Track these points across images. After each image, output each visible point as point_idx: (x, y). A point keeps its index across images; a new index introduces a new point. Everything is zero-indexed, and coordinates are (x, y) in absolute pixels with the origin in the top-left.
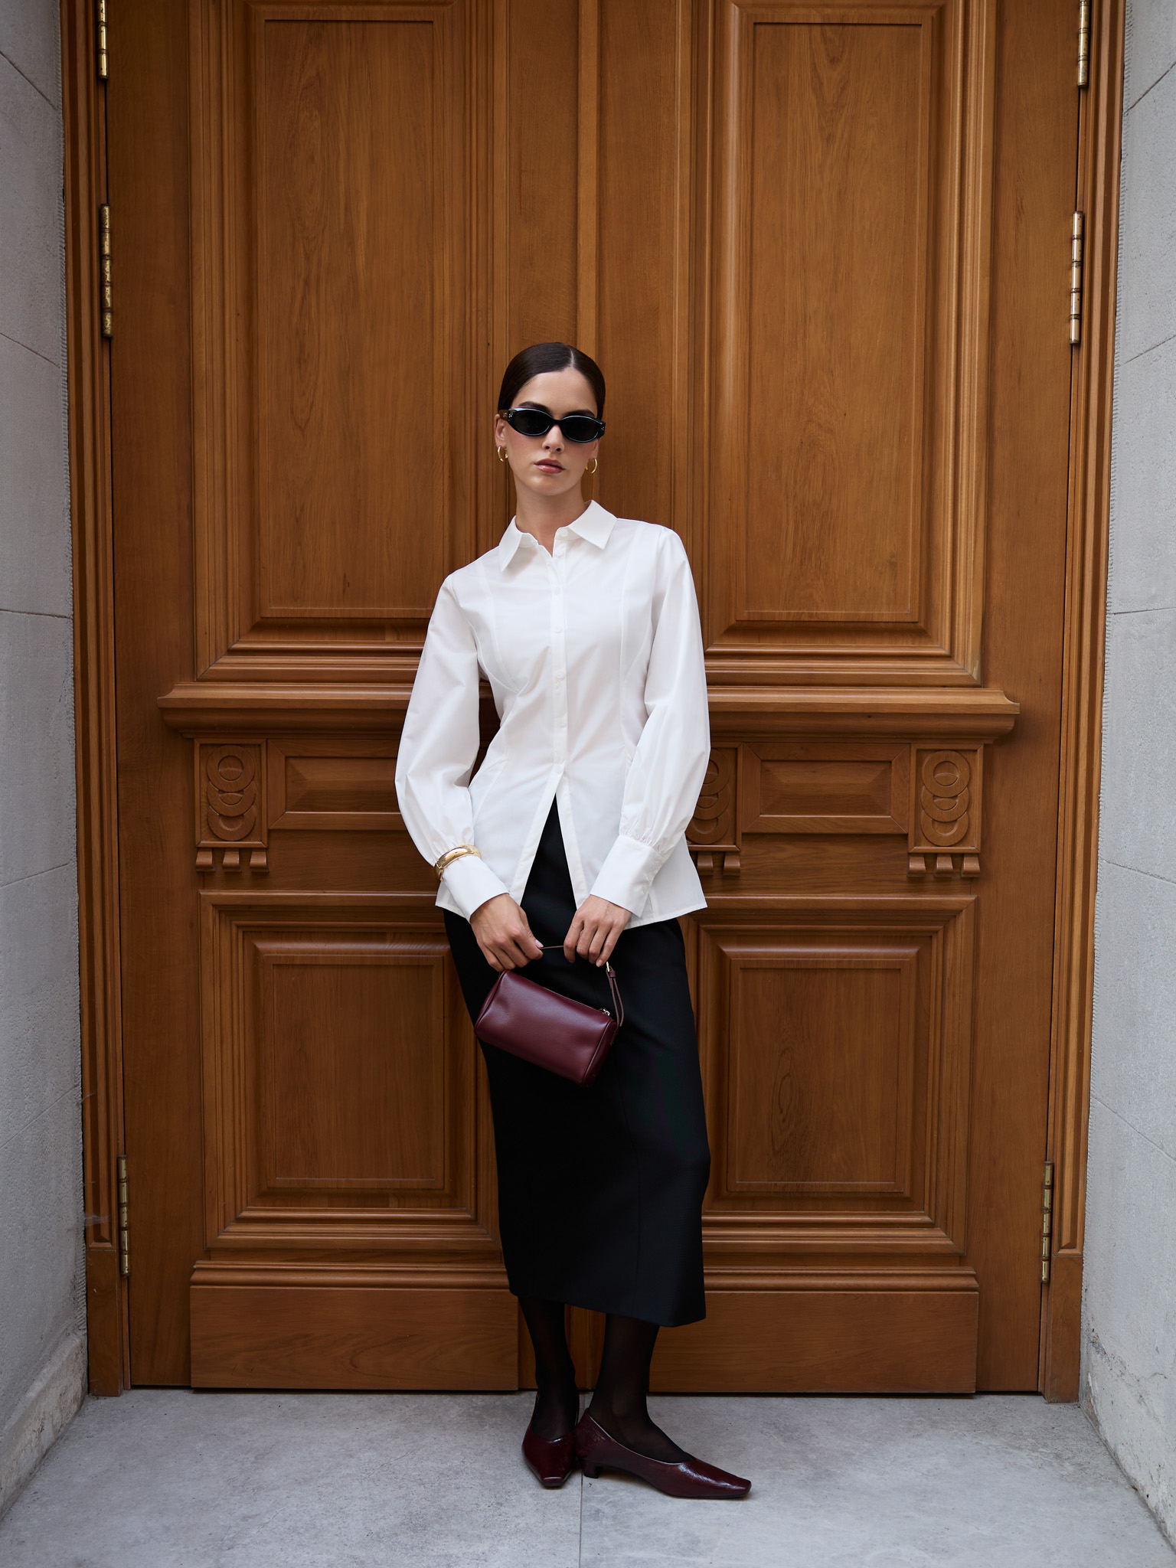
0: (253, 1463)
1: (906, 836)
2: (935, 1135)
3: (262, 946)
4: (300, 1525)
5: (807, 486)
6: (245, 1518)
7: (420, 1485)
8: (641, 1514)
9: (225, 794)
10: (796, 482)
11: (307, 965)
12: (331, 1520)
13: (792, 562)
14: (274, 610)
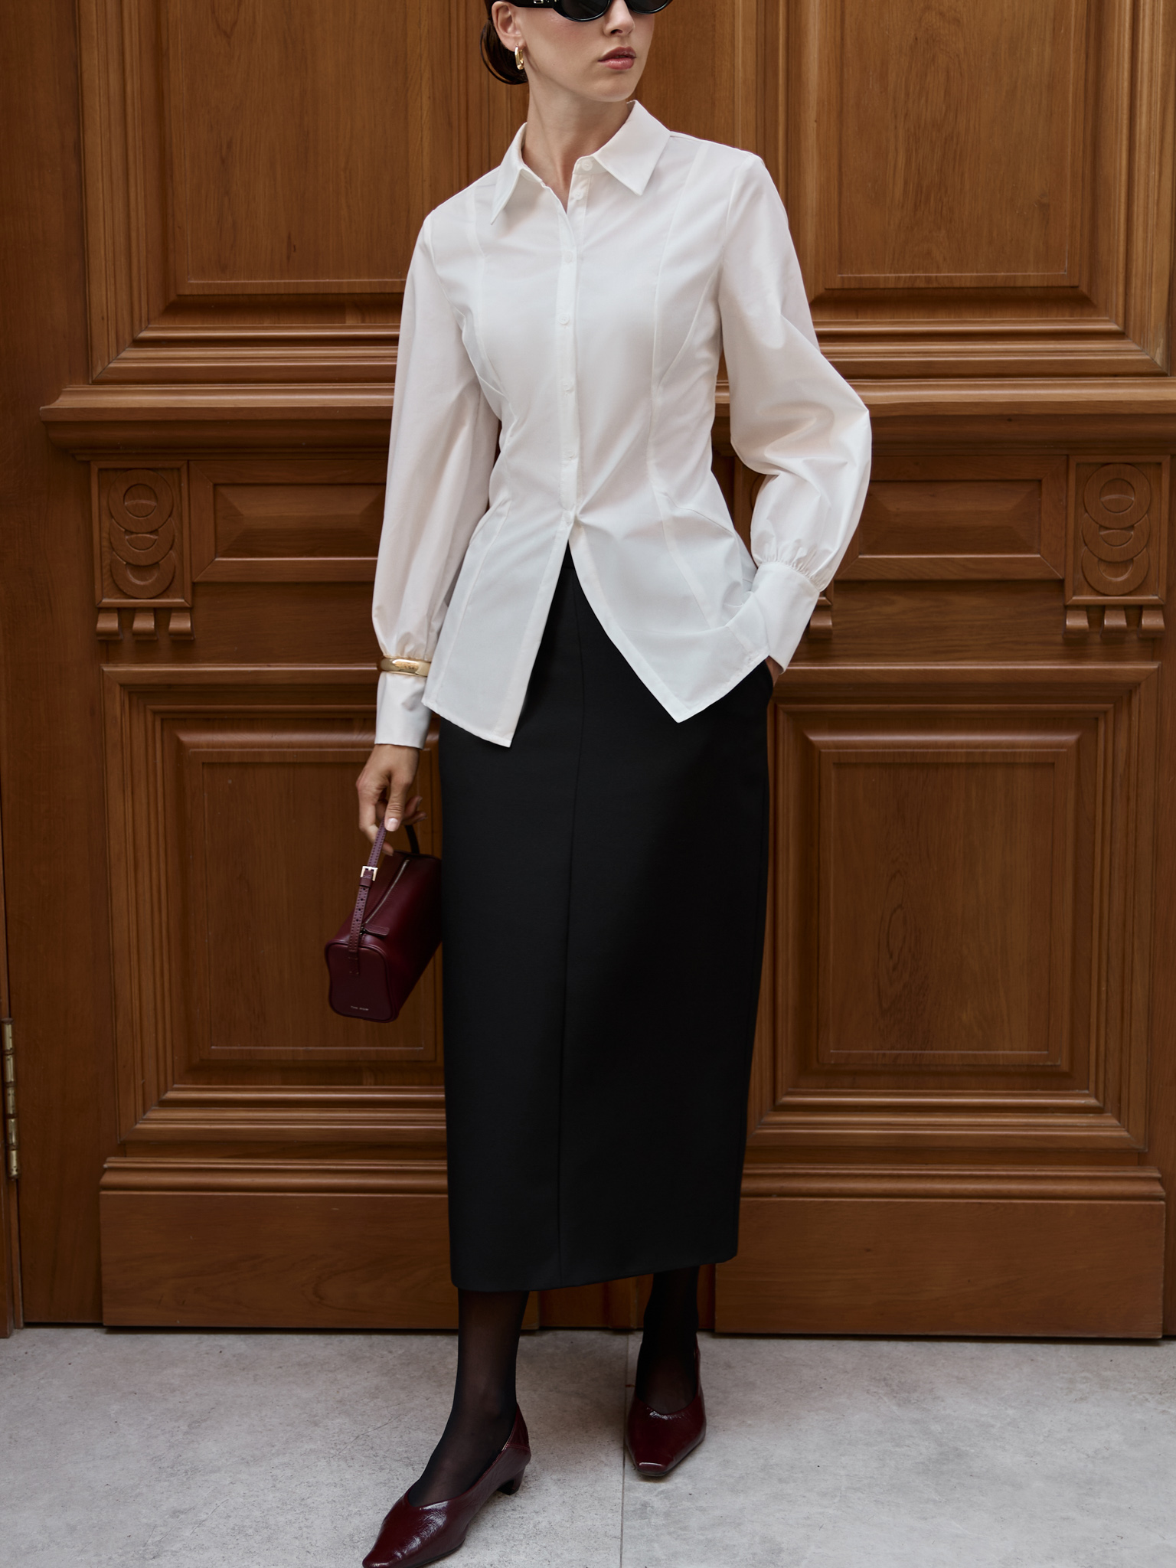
0: (186, 1433)
1: (1061, 583)
2: (1104, 989)
3: (187, 738)
4: (247, 1523)
5: (923, 101)
6: (175, 1513)
7: (407, 1465)
8: (702, 1510)
9: (133, 536)
10: (907, 94)
11: (247, 764)
12: (289, 1517)
13: (903, 206)
14: (194, 284)
